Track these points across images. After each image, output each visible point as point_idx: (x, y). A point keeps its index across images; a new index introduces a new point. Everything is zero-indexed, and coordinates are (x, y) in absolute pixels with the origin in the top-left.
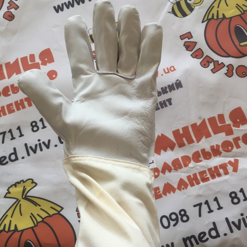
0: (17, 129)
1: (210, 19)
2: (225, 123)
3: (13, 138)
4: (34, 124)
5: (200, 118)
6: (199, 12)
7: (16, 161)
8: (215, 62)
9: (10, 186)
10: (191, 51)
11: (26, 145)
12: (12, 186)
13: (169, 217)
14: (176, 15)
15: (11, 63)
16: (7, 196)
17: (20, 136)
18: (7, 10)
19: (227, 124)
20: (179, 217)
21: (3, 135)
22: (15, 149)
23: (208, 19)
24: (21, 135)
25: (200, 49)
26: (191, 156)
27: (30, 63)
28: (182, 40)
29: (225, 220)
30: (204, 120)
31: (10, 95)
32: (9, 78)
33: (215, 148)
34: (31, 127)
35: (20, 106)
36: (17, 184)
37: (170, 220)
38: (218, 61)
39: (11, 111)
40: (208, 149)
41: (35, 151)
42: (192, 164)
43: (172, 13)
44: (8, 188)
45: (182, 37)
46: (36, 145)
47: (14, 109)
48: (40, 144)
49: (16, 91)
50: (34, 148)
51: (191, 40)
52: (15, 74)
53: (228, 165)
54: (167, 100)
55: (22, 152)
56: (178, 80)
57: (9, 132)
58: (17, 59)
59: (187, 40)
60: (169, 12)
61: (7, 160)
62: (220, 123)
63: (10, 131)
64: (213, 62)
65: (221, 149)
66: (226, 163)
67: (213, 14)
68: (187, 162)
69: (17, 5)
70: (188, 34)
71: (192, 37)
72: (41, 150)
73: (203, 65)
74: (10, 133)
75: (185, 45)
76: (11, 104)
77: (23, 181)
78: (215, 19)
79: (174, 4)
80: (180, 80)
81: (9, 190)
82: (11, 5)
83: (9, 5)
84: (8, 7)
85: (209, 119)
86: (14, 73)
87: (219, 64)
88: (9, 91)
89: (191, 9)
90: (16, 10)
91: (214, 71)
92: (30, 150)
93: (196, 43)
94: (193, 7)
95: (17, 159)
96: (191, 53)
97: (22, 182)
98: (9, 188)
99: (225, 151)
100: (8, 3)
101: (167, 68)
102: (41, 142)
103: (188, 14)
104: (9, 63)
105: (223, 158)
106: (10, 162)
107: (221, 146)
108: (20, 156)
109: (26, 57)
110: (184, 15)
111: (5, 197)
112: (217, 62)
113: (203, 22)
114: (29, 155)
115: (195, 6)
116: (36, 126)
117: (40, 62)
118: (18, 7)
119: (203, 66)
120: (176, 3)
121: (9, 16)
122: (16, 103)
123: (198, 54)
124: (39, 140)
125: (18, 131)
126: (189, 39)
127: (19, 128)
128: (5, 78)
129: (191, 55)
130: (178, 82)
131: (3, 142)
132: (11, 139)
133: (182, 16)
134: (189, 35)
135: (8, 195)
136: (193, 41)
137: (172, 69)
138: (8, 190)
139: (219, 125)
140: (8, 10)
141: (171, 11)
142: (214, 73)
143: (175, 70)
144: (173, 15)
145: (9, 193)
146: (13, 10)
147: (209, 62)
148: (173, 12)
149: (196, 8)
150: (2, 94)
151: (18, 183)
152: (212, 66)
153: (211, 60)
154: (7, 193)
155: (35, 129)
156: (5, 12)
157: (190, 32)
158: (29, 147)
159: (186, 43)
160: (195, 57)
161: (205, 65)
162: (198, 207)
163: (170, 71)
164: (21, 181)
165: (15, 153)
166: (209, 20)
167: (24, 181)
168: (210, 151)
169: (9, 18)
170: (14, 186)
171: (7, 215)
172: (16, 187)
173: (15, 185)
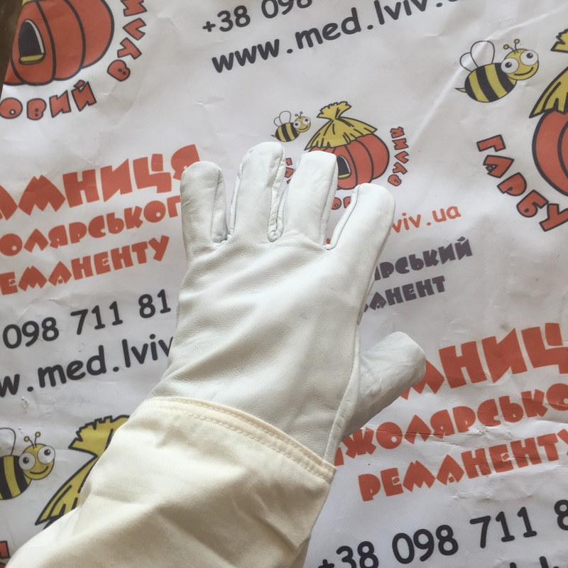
0: (111, 308)
1: (550, 111)
2: (561, 344)
3: (100, 326)
4: (146, 301)
5: (504, 327)
6: (526, 93)
7: (102, 375)
8: (550, 206)
9: (84, 425)
10: (500, 177)
11: (125, 343)
12: (86, 426)
13: (412, 539)
14: (473, 96)
15: (114, 169)
16: (74, 446)
17: (114, 324)
18: (116, 58)
19: (566, 348)
20: (436, 541)
21: (80, 316)
22: (101, 349)
23: (544, 111)
24: (118, 321)
25: (519, 174)
26: (475, 409)
27: (151, 172)
28: (480, 150)
29: (538, 561)
30: (513, 333)
31: (104, 234)
32: (106, 199)
33: (533, 397)
34: (140, 307)
35: (122, 261)
36: (98, 422)
37: (414, 545)
38: (558, 205)
39: (102, 269)
40: (516, 398)
41: (141, 359)
42: (476, 428)
43: (464, 90)
44: (78, 430)
45: (482, 146)
46: (145, 346)
47: (108, 266)
48: (153, 345)
49: (117, 228)
50: (140, 351)
51: (501, 153)
52: (119, 191)
53: (559, 438)
54: (433, 279)
55: (114, 357)
56: (462, 239)
57: (93, 312)
58: (126, 163)
59: (491, 152)
60: (457, 89)
61: (84, 369)
62: (550, 344)
63: (96, 310)
64: (546, 206)
65: (545, 401)
66: (553, 435)
67: (557, 100)
68: (466, 422)
69: (138, 49)
70: (495, 139)
71: (504, 148)
72: (155, 357)
73: (523, 209)
74: (95, 315)
75: (487, 162)
76: (104, 255)
77: (110, 417)
78: (560, 112)
79: (472, 72)
80: (467, 237)
81: (81, 434)
82: (125, 48)
83: (122, 47)
84: (118, 51)
85: (525, 333)
86: (116, 190)
87: (561, 210)
88: (103, 227)
89: (508, 87)
90: (135, 58)
91: (546, 226)
92: (134, 354)
93: (513, 160)
94: (513, 82)
95: (103, 370)
96: (499, 181)
97: (108, 420)
98: (81, 429)
99: (554, 406)
100: (121, 44)
101: (442, 211)
102: (156, 340)
103: (500, 96)
104: (110, 167)
105: (550, 422)
106: (88, 375)
107: (545, 395)
108: (109, 365)
109: (146, 159)
110: (492, 97)
111: (71, 447)
112: (555, 207)
113: (532, 116)
114: (128, 364)
115: (517, 80)
116: (150, 305)
117: (172, 172)
118: (140, 54)
119: (523, 212)
120: (476, 69)
121: (120, 70)
122: (115, 252)
123: (513, 185)
124: (152, 337)
125: (112, 311)
126: (496, 151)
127: (114, 306)
128: (97, 198)
129: (498, 186)
130: (462, 243)
131: (79, 332)
132: (97, 328)
133: (486, 100)
134: (498, 142)
135: (77, 444)
136: (505, 156)
137: (453, 213)
138: (78, 433)
139: (547, 347)
140: (119, 57)
141: (463, 86)
142: (545, 230)
143: (458, 215)
144: (466, 95)
145: (80, 439)
146: (128, 59)
147: (537, 206)
148: (468, 89)
149: (521, 84)
150: (88, 232)
151: (101, 421)
152: (542, 214)
153: (541, 202)
154: (75, 440)
155: (147, 311)
156: (112, 61)
157: (500, 136)
158: (130, 347)
159: (489, 158)
160: (506, 192)
161: (527, 210)
162: (480, 525)
163: (447, 217)
164: (106, 418)
165: (101, 357)
166: (546, 112)
167: (114, 418)
168: (521, 404)
169: (119, 75)
170: (91, 427)
171: (70, 487)
172: (95, 428)
173: (94, 424)
